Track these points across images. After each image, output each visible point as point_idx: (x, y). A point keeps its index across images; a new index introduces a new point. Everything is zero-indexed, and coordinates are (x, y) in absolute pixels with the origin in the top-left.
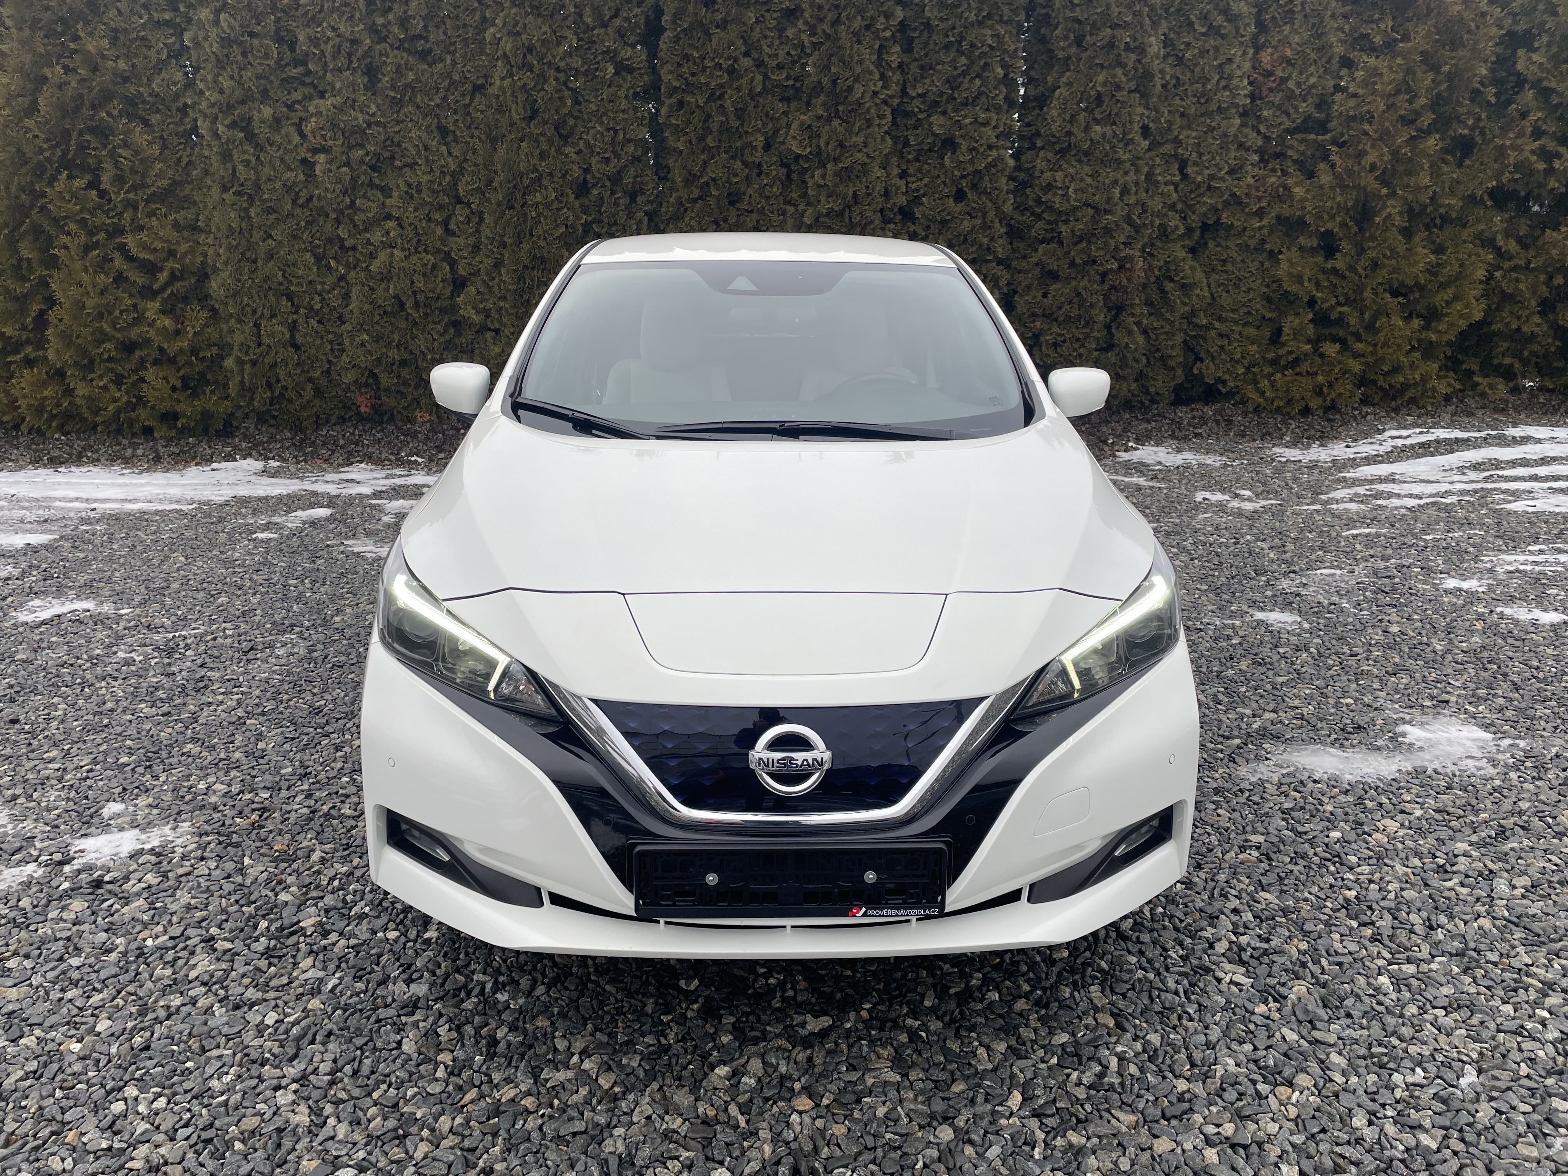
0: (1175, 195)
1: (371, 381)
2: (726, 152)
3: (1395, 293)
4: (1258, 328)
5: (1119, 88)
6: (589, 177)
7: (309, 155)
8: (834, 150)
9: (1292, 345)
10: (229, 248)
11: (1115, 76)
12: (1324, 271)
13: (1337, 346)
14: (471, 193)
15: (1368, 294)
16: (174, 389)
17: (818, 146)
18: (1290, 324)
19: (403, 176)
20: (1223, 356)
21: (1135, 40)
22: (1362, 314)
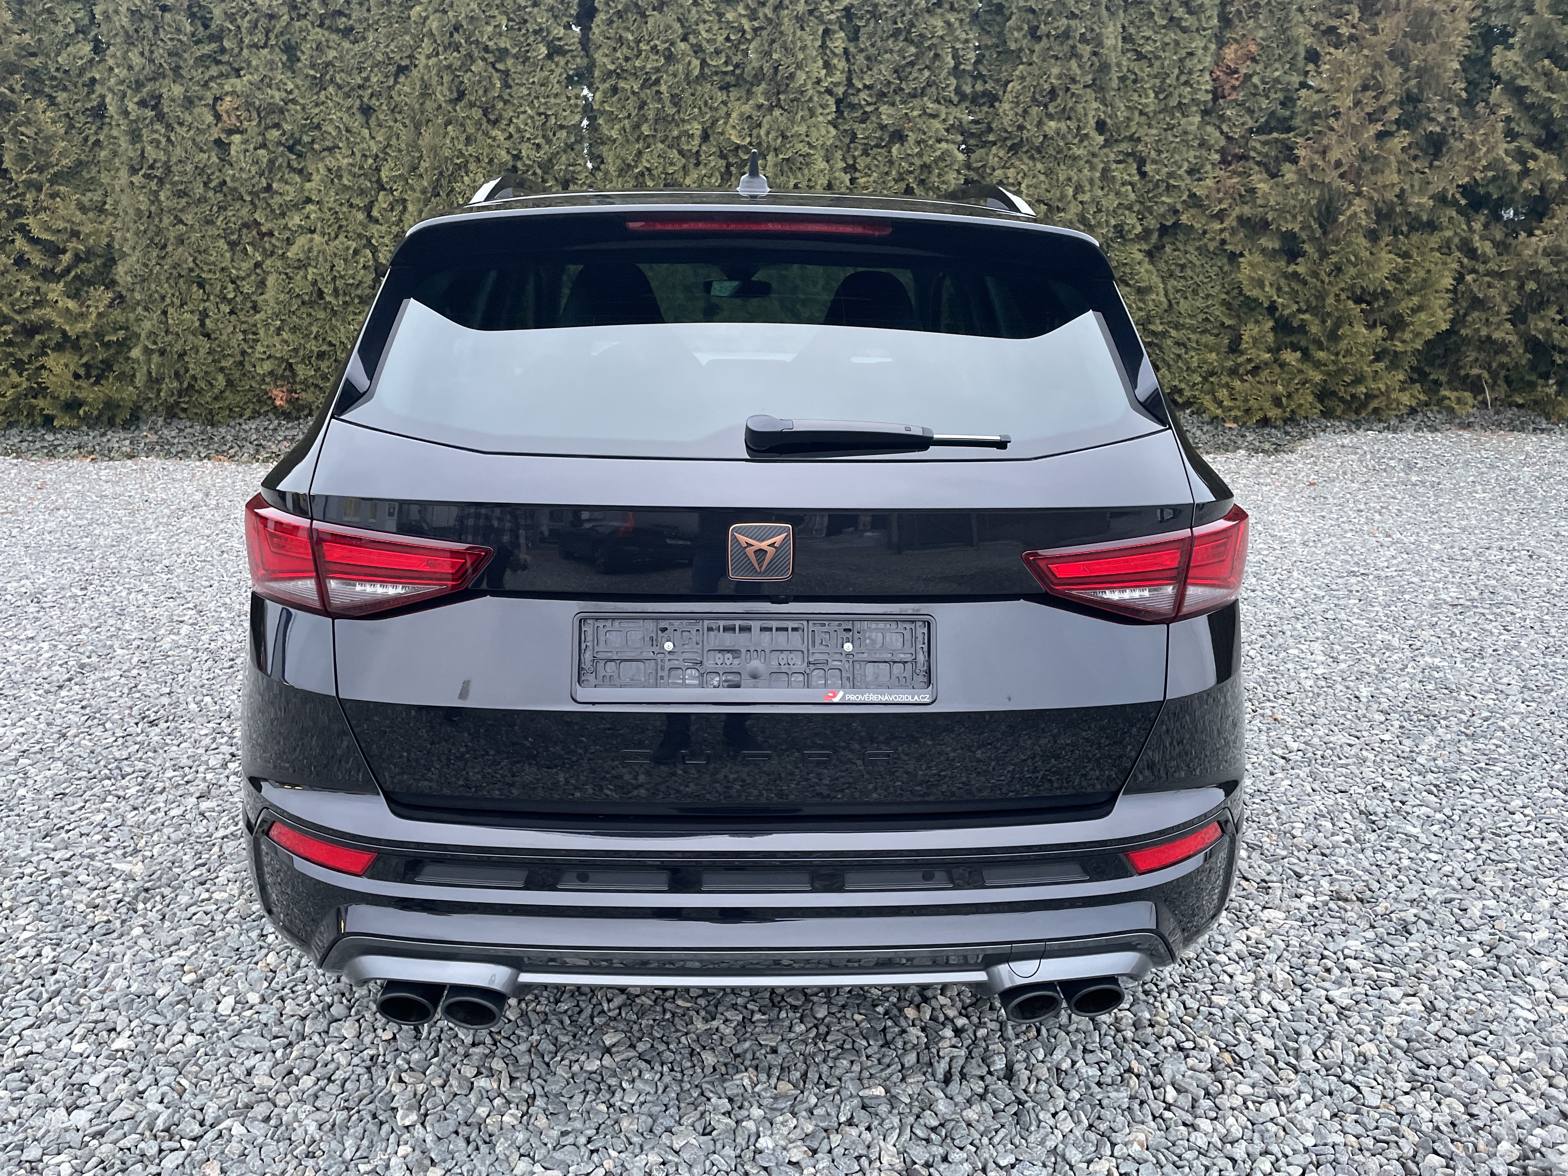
0: (1132, 197)
1: (287, 373)
2: (662, 142)
3: (1358, 301)
4: (1217, 335)
5: (1073, 80)
6: (519, 165)
7: (223, 136)
8: (775, 139)
9: (1252, 353)
10: (137, 233)
11: (1069, 69)
12: (1285, 276)
13: (1298, 354)
14: (394, 179)
15: (1331, 300)
16: (77, 376)
17: (759, 136)
18: (1249, 331)
19: (322, 159)
20: (1180, 364)
21: (1092, 30)
22: (1324, 322)
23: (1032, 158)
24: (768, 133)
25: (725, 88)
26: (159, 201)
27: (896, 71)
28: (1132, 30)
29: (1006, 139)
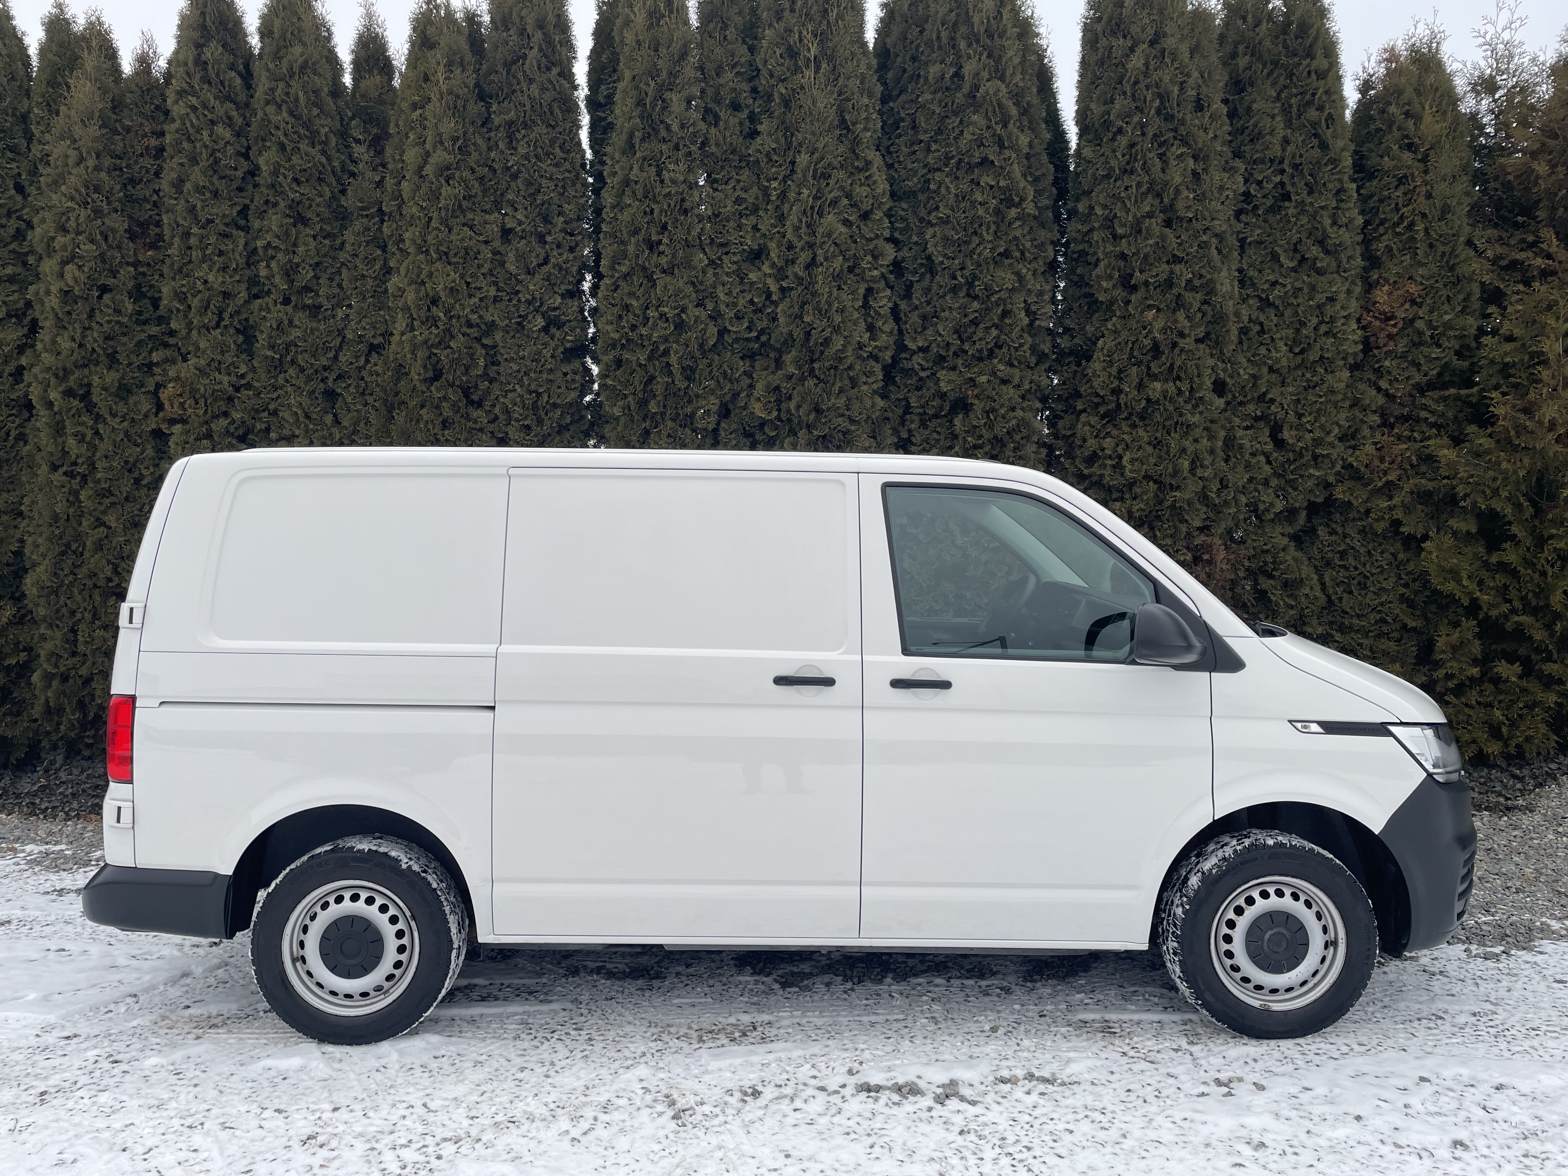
0: (1267, 469)
7: (163, 426)
11: (1175, 322)
13: (1517, 668)
17: (788, 411)
18: (1444, 637)
23: (1134, 426)
24: (799, 407)
25: (750, 356)
26: (80, 502)
27: (956, 332)
28: (1252, 273)
29: (1097, 405)
